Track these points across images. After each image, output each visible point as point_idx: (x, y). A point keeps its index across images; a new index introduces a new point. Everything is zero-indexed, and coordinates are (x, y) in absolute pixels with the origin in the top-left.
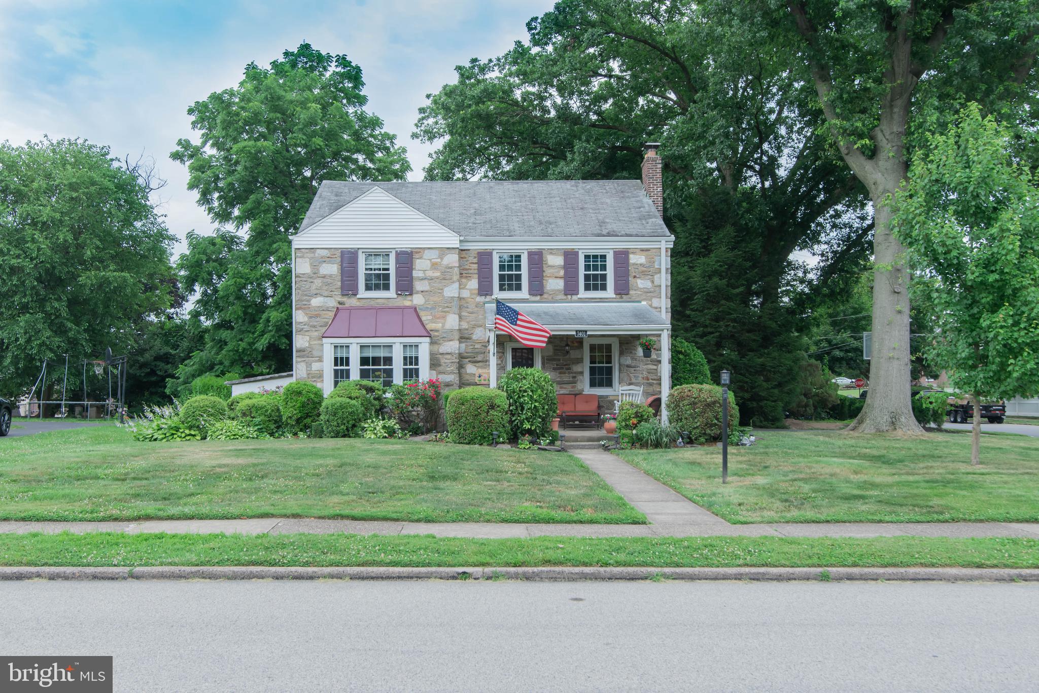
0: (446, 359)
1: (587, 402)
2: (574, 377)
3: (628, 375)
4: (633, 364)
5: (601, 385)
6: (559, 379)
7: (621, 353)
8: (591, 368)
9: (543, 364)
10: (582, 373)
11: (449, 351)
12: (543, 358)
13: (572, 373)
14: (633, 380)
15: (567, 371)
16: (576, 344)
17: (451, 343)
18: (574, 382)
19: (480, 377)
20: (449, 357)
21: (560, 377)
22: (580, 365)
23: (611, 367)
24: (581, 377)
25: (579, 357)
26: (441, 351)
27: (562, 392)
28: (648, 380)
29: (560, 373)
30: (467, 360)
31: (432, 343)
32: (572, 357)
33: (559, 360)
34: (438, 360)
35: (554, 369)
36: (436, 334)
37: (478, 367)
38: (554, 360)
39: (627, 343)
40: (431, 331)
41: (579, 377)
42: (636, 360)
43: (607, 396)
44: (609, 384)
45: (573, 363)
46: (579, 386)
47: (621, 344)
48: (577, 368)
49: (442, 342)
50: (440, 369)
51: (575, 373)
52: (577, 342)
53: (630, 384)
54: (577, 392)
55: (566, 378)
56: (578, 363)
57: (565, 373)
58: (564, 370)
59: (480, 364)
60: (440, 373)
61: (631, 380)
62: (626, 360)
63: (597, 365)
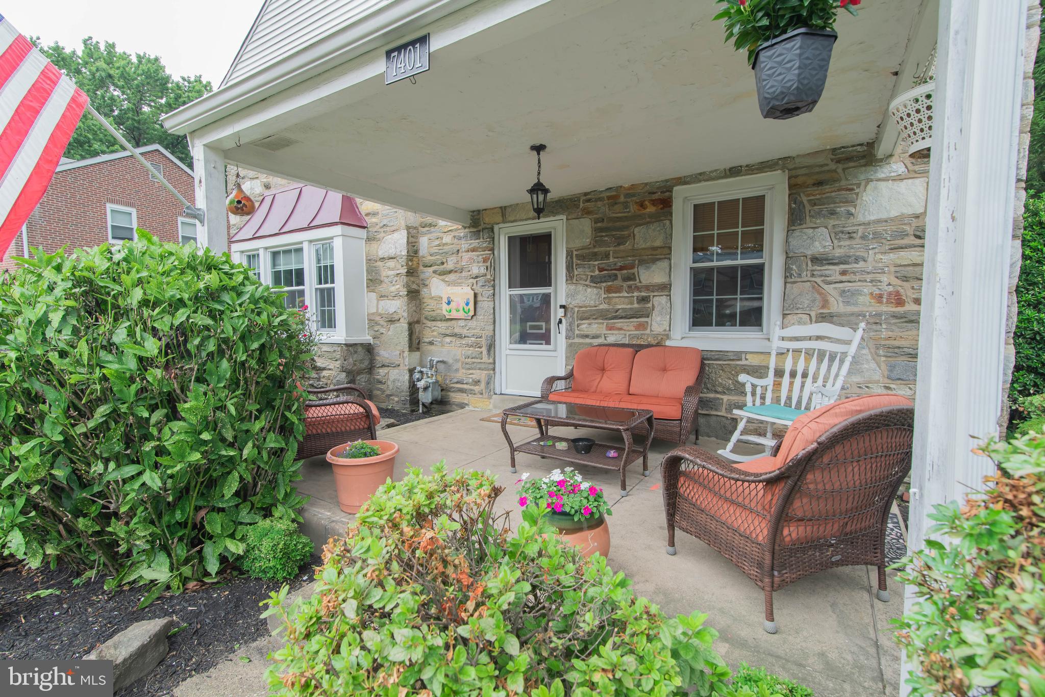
0: (389, 268)
1: (664, 370)
2: (644, 300)
3: (816, 287)
4: (838, 253)
5: (725, 320)
6: (604, 306)
7: (795, 218)
8: (695, 272)
9: (570, 268)
10: (665, 288)
11: (392, 252)
12: (569, 254)
13: (638, 289)
14: (836, 306)
15: (625, 285)
16: (651, 209)
17: (396, 235)
18: (642, 313)
19: (449, 303)
20: (391, 264)
21: (608, 300)
22: (664, 264)
23: (760, 269)
24: (663, 300)
25: (658, 243)
26: (381, 254)
27: (611, 339)
28: (900, 302)
29: (609, 290)
30: (431, 270)
31: (369, 239)
32: (641, 243)
33: (607, 256)
34: (378, 272)
35: (594, 280)
36: (374, 220)
37: (449, 284)
38: (594, 256)
39: (819, 184)
40: (367, 215)
41: (659, 301)
42: (850, 235)
43: (738, 355)
44: (753, 318)
45: (642, 262)
46: (657, 323)
47: (794, 188)
48: (651, 275)
49: (382, 235)
50: (382, 288)
51: (647, 288)
52: (654, 202)
53: (823, 318)
54: (651, 340)
55: (623, 301)
56: (654, 261)
57: (619, 290)
58: (618, 282)
59: (452, 277)
60: (382, 296)
61: (825, 303)
62: (812, 239)
63: (715, 264)
